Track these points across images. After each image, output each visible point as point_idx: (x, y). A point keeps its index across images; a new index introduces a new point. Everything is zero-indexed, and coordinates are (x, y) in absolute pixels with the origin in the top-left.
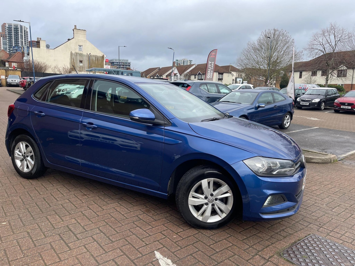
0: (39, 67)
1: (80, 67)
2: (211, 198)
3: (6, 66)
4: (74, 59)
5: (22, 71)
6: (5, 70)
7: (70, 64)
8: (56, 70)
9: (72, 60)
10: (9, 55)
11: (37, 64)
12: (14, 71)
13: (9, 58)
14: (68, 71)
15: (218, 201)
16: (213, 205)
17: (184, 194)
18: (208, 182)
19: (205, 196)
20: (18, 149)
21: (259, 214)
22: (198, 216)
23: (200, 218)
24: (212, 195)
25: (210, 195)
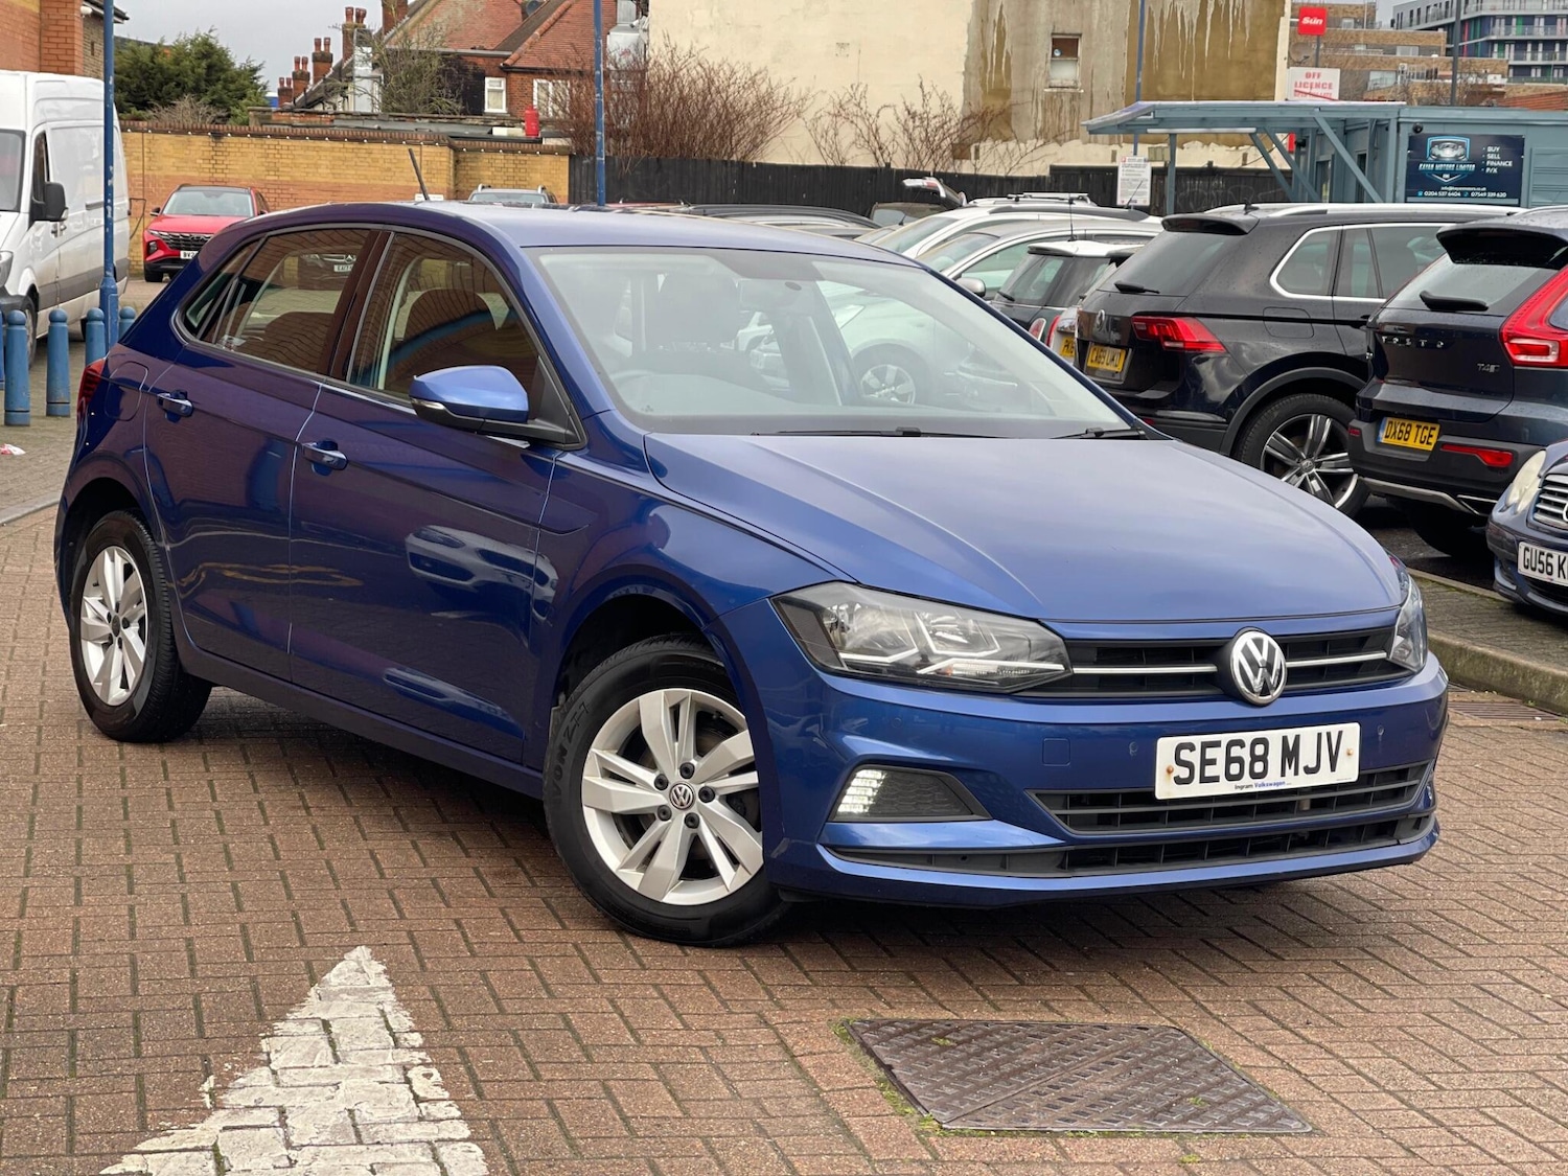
0: (712, 115)
1: (1051, 102)
2: (684, 787)
3: (487, 110)
4: (1008, 24)
5: (581, 152)
6: (451, 146)
7: (967, 73)
8: (847, 134)
9: (983, 38)
10: (518, 11)
11: (700, 83)
12: (514, 152)
13: (513, 41)
14: (948, 141)
15: (716, 806)
16: (691, 821)
17: (563, 752)
18: (669, 706)
19: (658, 773)
20: (97, 585)
21: (820, 849)
22: (624, 866)
23: (633, 879)
24: (687, 771)
25: (678, 772)
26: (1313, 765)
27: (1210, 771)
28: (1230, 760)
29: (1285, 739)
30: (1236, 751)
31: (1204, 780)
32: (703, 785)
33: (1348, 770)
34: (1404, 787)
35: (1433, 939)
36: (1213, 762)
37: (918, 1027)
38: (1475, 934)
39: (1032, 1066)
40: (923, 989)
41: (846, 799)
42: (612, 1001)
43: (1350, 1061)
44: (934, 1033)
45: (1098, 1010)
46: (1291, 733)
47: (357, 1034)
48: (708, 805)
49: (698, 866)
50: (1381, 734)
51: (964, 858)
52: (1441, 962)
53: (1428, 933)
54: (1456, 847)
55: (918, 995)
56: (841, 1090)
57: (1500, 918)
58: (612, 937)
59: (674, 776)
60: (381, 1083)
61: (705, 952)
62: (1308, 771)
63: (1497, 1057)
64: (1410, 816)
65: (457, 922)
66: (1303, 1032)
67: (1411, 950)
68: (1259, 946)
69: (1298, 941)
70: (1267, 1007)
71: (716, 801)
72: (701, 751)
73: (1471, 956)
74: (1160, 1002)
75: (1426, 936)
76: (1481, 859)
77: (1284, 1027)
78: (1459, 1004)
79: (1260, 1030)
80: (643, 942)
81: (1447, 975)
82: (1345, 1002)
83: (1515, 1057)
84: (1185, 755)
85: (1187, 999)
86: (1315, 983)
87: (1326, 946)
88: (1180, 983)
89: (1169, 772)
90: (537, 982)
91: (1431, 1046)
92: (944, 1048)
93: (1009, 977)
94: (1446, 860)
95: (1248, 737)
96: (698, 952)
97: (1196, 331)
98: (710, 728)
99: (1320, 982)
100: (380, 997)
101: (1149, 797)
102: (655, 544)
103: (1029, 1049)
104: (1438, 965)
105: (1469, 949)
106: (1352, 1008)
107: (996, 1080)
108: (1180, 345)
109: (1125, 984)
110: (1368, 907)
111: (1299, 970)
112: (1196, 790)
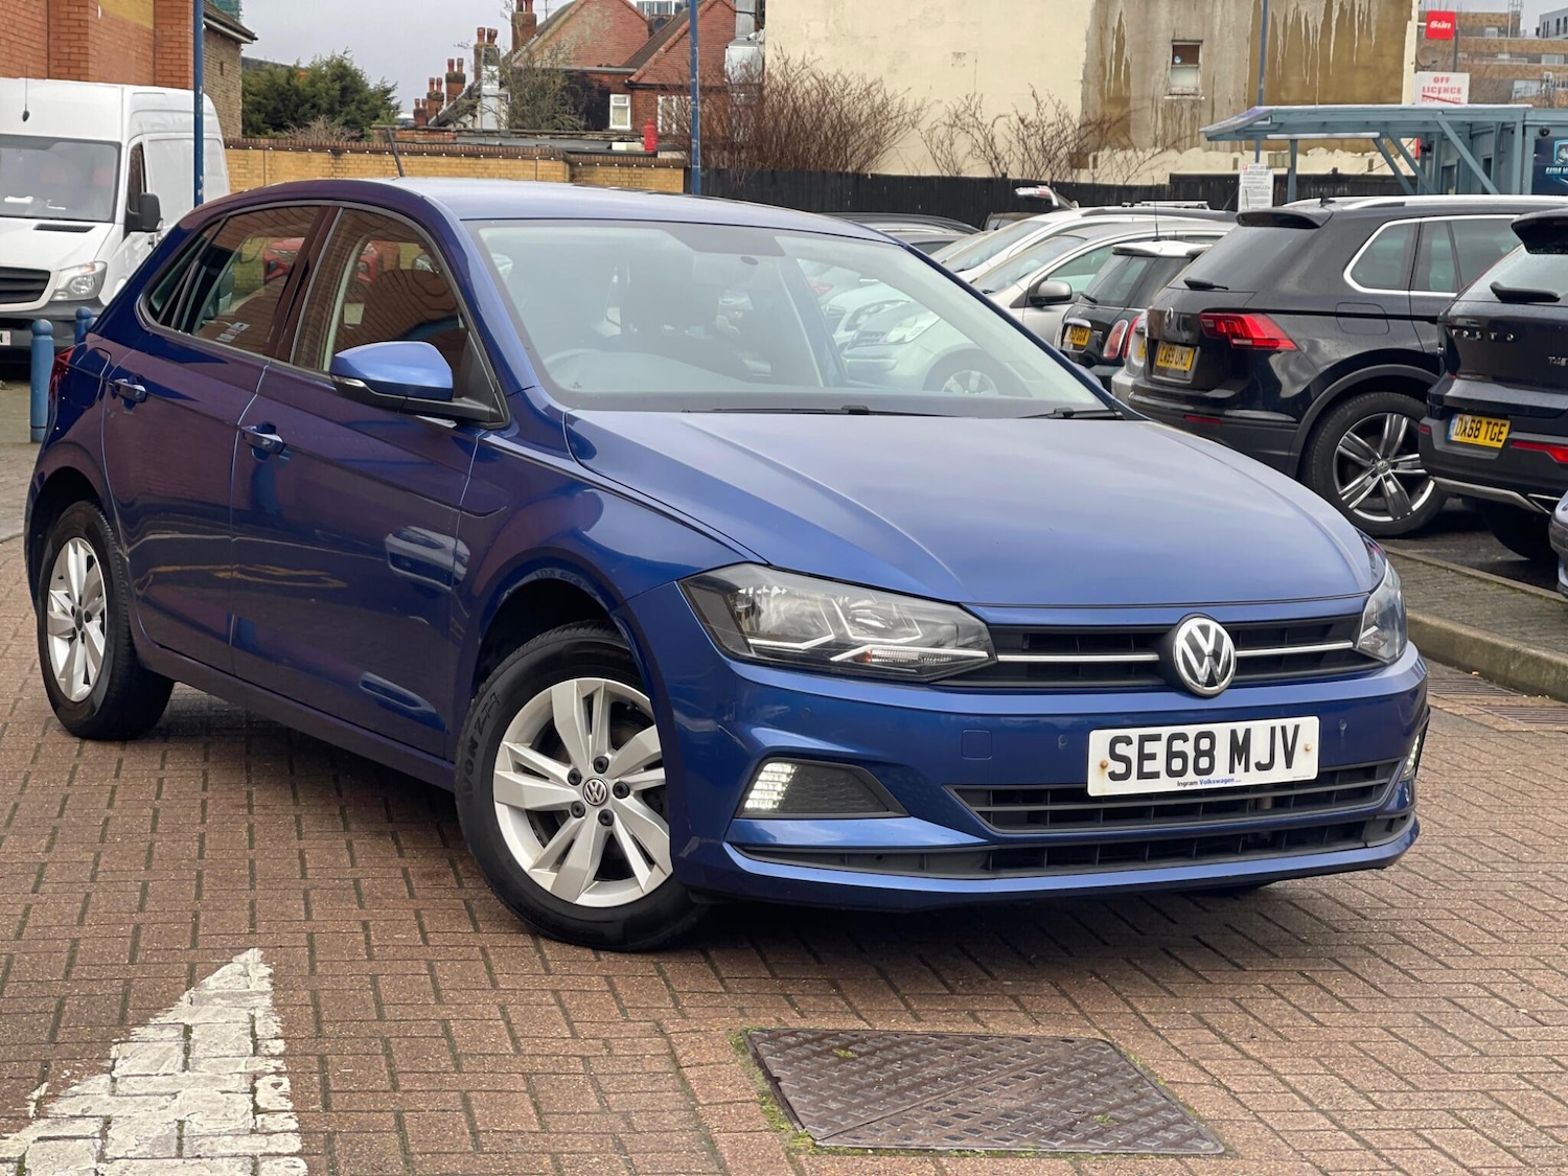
0: (826, 126)
1: (1171, 110)
2: (598, 782)
3: (612, 126)
4: (1127, 32)
6: (566, 161)
7: (1085, 81)
8: (963, 144)
9: (1102, 46)
10: (645, 28)
13: (638, 59)
14: (1064, 150)
15: (631, 803)
16: (606, 819)
17: (474, 745)
18: (582, 696)
19: (571, 767)
20: (61, 578)
21: (727, 847)
22: (536, 866)
23: (546, 879)
24: (601, 765)
25: (591, 766)
26: (1265, 760)
27: (1149, 766)
28: (1171, 755)
29: (1234, 733)
30: (1178, 746)
31: (1142, 775)
32: (617, 780)
33: (1306, 767)
34: (1373, 786)
35: (1413, 950)
36: (1152, 757)
37: (820, 1037)
38: (1461, 945)
39: (935, 1080)
40: (844, 998)
41: (753, 794)
42: (502, 1008)
43: (1288, 1078)
44: (837, 1043)
45: (1027, 1021)
46: (1240, 727)
47: (216, 1041)
48: (621, 801)
49: (613, 866)
50: (1343, 728)
51: (880, 857)
52: (1416, 974)
53: (1410, 944)
54: (1465, 855)
55: (836, 1004)
56: (719, 1104)
57: (1492, 928)
58: (526, 941)
59: (588, 771)
60: (223, 1092)
61: (620, 957)
62: (1260, 767)
63: (1450, 1075)
64: (1378, 817)
65: (365, 925)
66: (1244, 1046)
67: (1386, 961)
68: (1223, 956)
69: (1267, 950)
70: (1212, 1019)
71: (630, 797)
72: (616, 744)
73: (1450, 968)
74: (1097, 1013)
75: (1406, 947)
76: (1488, 867)
77: (1226, 1041)
78: (1425, 1019)
79: (1198, 1043)
80: (555, 946)
81: (1419, 988)
82: (1299, 1015)
83: (1470, 1076)
84: (1121, 749)
85: (1128, 1010)
86: (1272, 995)
87: (1297, 956)
88: (1125, 994)
89: (1103, 767)
90: (429, 987)
91: (1381, 1063)
92: (845, 1060)
93: (940, 985)
94: (1449, 868)
95: (1191, 730)
96: (612, 957)
97: (1266, 327)
98: (624, 721)
99: (1278, 994)
100: (255, 1001)
101: (1081, 794)
102: (580, 528)
103: (936, 1062)
104: (1412, 977)
105: (1450, 961)
106: (1305, 1022)
107: (890, 1094)
108: (1249, 342)
109: (1064, 994)
110: (1349, 915)
111: (1259, 981)
112: (1133, 786)
